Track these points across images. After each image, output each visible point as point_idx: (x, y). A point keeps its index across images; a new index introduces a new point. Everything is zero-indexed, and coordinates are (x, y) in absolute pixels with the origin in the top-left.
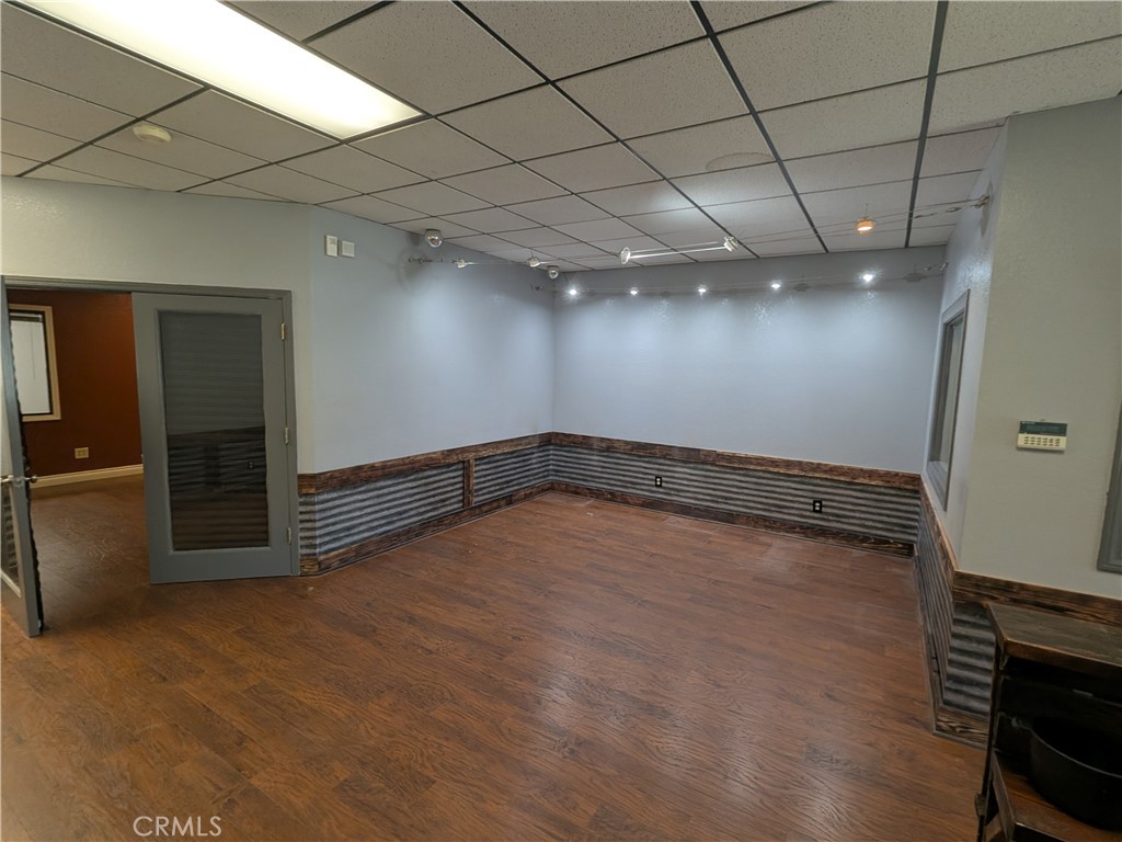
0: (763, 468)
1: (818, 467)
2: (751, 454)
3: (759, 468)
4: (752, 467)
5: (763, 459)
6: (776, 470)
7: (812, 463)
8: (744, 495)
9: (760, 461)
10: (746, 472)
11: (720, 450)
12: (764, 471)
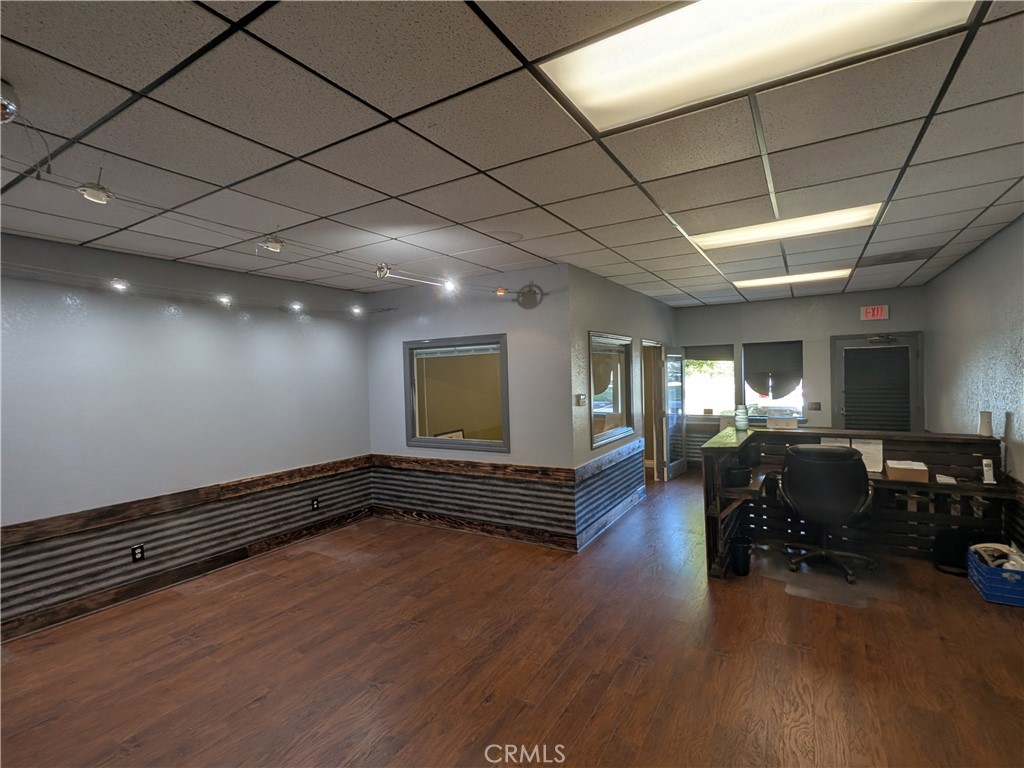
0: (270, 486)
1: (312, 470)
2: (257, 475)
3: (266, 488)
4: (259, 489)
5: (269, 477)
6: (281, 484)
7: (308, 468)
8: (252, 523)
9: (264, 480)
10: (254, 496)
11: (223, 482)
12: (270, 490)
